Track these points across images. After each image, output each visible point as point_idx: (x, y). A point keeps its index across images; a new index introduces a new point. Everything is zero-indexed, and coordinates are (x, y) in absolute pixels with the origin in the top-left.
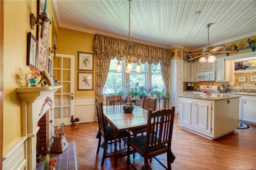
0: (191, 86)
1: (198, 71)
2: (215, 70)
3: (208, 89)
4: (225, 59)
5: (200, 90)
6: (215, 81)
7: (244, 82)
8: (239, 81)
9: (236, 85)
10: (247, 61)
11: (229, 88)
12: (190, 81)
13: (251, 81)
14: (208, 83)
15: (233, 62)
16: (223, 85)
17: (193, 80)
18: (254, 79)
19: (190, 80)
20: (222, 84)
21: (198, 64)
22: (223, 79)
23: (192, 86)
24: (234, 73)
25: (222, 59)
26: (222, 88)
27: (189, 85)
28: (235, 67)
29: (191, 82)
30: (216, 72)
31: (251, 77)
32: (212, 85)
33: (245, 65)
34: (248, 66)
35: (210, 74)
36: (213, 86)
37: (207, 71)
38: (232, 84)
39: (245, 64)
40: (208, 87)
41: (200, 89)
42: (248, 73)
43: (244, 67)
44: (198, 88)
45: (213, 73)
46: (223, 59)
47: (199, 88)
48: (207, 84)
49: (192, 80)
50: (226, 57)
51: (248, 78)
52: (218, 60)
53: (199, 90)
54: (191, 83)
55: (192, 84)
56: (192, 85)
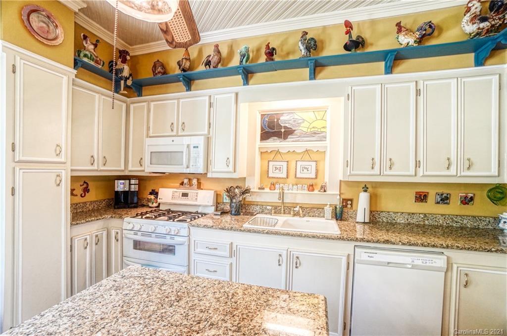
0: (127, 189)
1: (151, 135)
2: (206, 132)
3: (184, 201)
4: (237, 94)
5: (161, 208)
6: (206, 174)
7: (283, 178)
8: (270, 175)
9: (263, 189)
10: (291, 111)
11: (245, 198)
12: (123, 171)
13: (297, 176)
14: (186, 181)
15: (258, 113)
16: (228, 191)
17: (133, 168)
18: (305, 170)
19: (123, 168)
20: (228, 185)
21: (152, 104)
22: (231, 169)
23: (132, 190)
24: (259, 148)
25: (229, 95)
26: (227, 200)
27: (120, 186)
28: (262, 129)
29: (127, 173)
30: (208, 140)
31: (299, 164)
32: (199, 187)
33: (287, 125)
34: (294, 129)
35: (188, 146)
36: (200, 191)
37: (180, 134)
38: (253, 184)
39: (285, 122)
40: (185, 195)
41: (159, 201)
42: (291, 151)
43: (283, 130)
44: (152, 197)
45: (200, 141)
46: (233, 95)
47: (157, 197)
48: (182, 184)
49: (130, 168)
50: (241, 88)
51: (293, 165)
52: (216, 97)
53: (155, 205)
54: (128, 178)
55: (130, 184)
56: (133, 187)
